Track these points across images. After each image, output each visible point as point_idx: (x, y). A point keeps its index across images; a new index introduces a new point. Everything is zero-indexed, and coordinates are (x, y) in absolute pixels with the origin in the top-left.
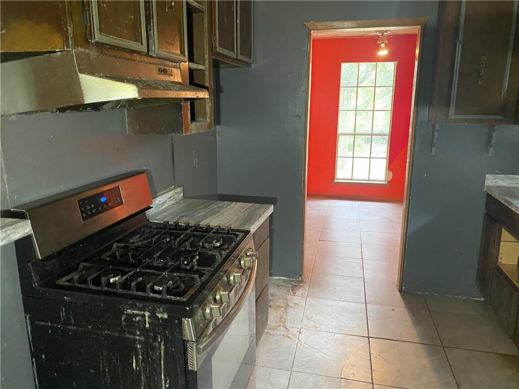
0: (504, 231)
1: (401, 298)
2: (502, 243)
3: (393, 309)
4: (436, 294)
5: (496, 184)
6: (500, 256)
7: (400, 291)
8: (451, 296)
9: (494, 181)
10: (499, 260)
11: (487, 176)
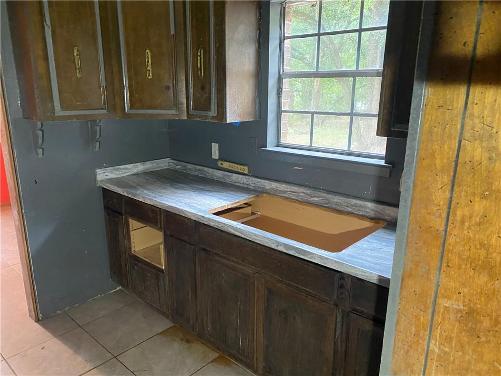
0: (130, 220)
1: (43, 329)
2: (132, 233)
3: (42, 347)
4: (77, 305)
5: (107, 177)
6: (132, 245)
7: (38, 320)
8: (91, 300)
9: (105, 175)
10: (133, 250)
11: (97, 170)
